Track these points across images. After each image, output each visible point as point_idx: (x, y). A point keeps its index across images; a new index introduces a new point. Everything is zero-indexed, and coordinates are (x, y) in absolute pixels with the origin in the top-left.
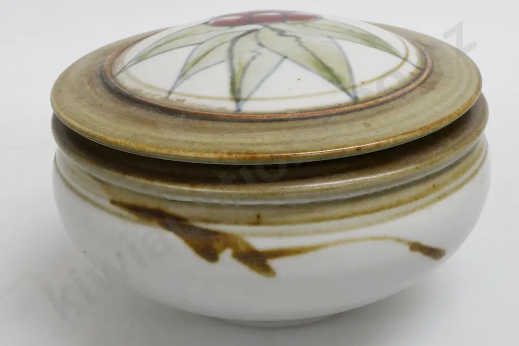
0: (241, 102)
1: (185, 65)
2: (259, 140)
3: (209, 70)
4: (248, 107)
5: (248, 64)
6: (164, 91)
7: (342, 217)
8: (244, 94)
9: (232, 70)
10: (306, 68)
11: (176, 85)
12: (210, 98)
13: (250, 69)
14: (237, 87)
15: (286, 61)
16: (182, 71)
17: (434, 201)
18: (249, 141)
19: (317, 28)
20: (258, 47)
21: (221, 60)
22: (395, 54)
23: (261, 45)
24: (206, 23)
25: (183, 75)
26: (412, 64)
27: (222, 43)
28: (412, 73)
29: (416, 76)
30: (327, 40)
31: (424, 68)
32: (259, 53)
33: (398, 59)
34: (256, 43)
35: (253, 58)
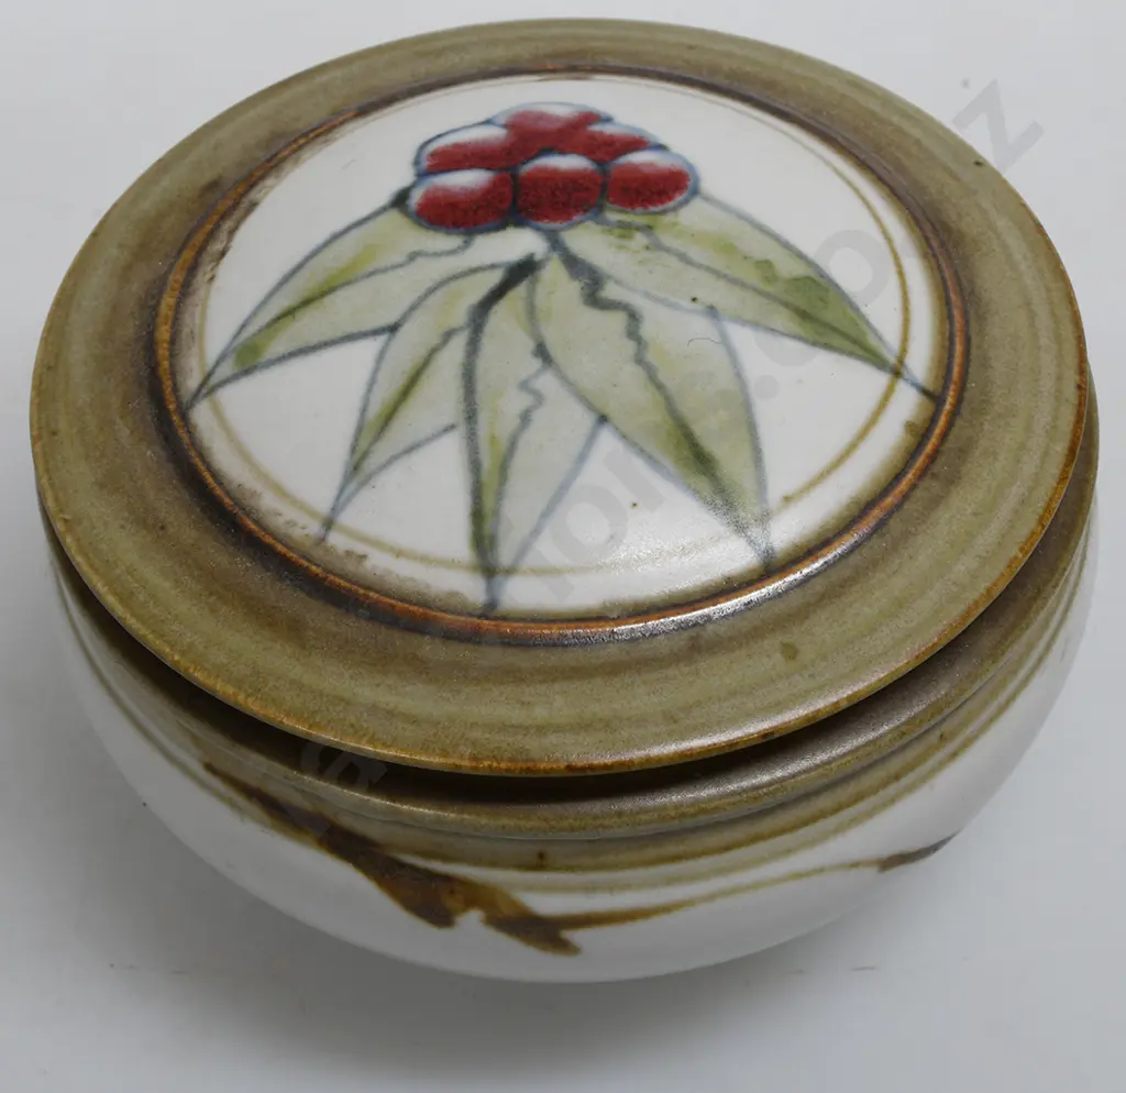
0: (499, 578)
1: (359, 430)
2: (540, 713)
3: (416, 458)
4: (522, 594)
5: (513, 445)
6: (312, 514)
7: (727, 848)
8: (505, 555)
9: (475, 466)
10: (653, 463)
11: (341, 500)
12: (425, 559)
13: (520, 461)
14: (487, 528)
16: (353, 449)
17: (942, 765)
18: (516, 715)
19: (684, 258)
20: (536, 363)
21: (447, 420)
22: (874, 358)
23: (542, 352)
24: (400, 200)
25: (357, 469)
26: (915, 385)
27: (448, 335)
28: (910, 427)
29: (920, 434)
30: (700, 326)
31: (945, 388)
32: (539, 399)
33: (881, 379)
34: (531, 345)
35: (525, 418)
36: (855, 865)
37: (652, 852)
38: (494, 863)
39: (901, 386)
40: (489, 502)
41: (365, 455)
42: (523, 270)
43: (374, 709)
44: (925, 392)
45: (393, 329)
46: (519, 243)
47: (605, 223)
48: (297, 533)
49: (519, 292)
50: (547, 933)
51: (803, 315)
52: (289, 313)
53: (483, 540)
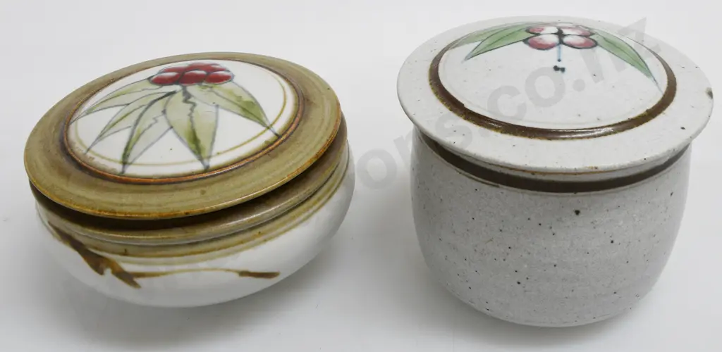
0: (126, 166)
1: (106, 127)
2: (124, 201)
3: (118, 134)
4: (132, 171)
5: (143, 132)
6: (85, 147)
7: (182, 255)
8: (130, 160)
9: (131, 136)
10: (181, 139)
11: (94, 144)
12: (109, 160)
13: (142, 137)
14: (128, 152)
15: (171, 132)
16: (102, 132)
17: (260, 243)
18: (116, 201)
19: (217, 94)
20: (160, 113)
21: (130, 125)
22: (263, 123)
23: (164, 112)
24: (149, 79)
25: (101, 137)
26: (273, 132)
27: (141, 107)
28: (266, 142)
29: (268, 144)
30: (213, 109)
31: (283, 135)
32: (156, 121)
33: (261, 128)
34: (162, 110)
35: (150, 126)
36: (228, 270)
37: (159, 253)
38: (113, 253)
39: (268, 132)
40: (130, 146)
41: (105, 132)
42: (173, 93)
44: (276, 135)
45: (128, 104)
46: (177, 88)
47: (200, 85)
48: (80, 152)
49: (167, 98)
50: (128, 278)
51: (244, 109)
52: (104, 101)
53: (126, 155)
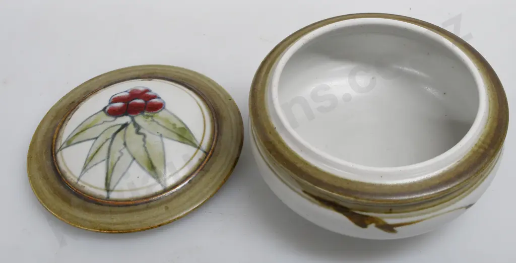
0: (110, 192)
1: (87, 159)
2: (115, 221)
3: (97, 167)
4: (114, 196)
5: (116, 164)
6: (76, 177)
8: (111, 188)
9: (107, 168)
10: (143, 168)
11: (81, 175)
12: (96, 188)
13: (116, 169)
14: (108, 181)
15: (134, 162)
16: (85, 164)
18: (110, 221)
19: (158, 123)
20: (123, 146)
21: (103, 159)
22: (194, 145)
23: (125, 144)
24: (104, 109)
25: (85, 168)
26: (202, 150)
27: (107, 140)
28: (200, 159)
29: (201, 161)
30: (158, 138)
31: (209, 151)
32: (122, 154)
33: (194, 150)
34: (123, 142)
35: (119, 158)
39: (200, 151)
40: (109, 176)
41: (87, 165)
42: (125, 125)
43: (82, 219)
44: (205, 152)
45: (96, 138)
46: (126, 119)
47: (143, 115)
48: (72, 181)
49: (123, 131)
51: (180, 136)
52: (77, 134)
53: (107, 184)
